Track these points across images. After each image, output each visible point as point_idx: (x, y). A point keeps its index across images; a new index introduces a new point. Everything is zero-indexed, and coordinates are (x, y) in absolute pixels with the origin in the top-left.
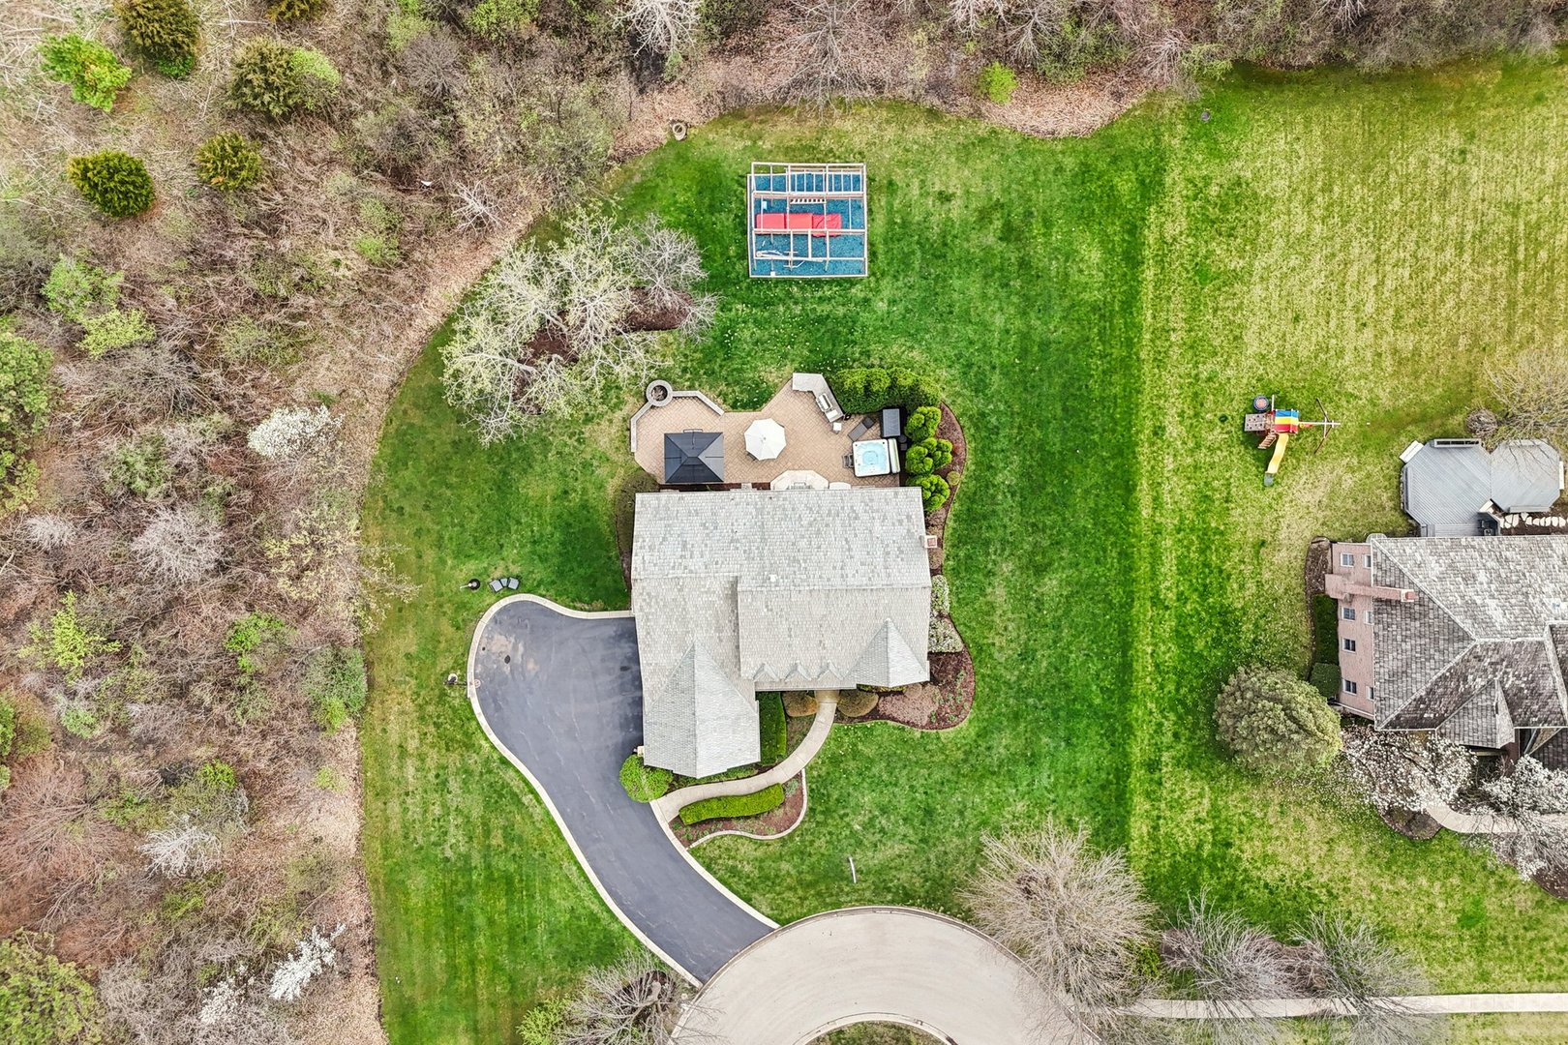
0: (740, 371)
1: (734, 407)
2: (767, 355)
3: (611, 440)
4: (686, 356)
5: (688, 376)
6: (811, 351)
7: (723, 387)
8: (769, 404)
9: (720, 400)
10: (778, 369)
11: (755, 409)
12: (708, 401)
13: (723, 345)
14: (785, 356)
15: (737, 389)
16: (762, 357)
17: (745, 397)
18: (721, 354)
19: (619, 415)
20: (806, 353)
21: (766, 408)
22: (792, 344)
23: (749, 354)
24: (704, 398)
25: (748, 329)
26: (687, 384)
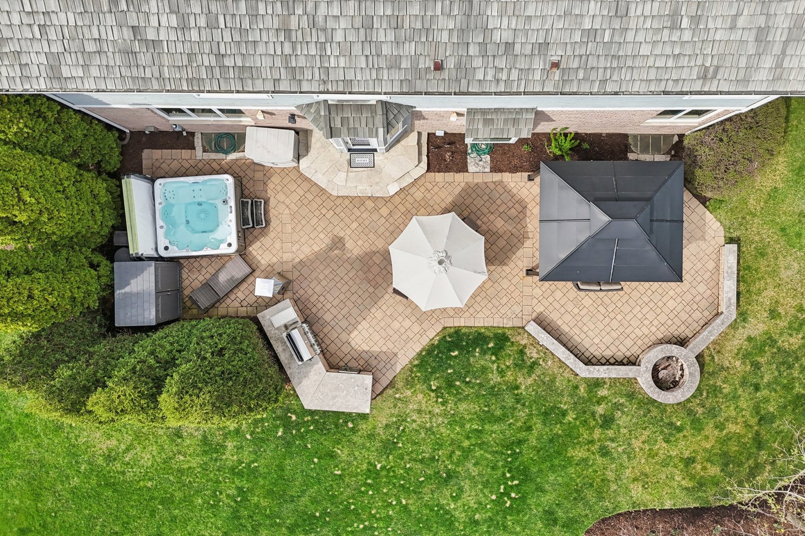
0: (487, 418)
1: (501, 339)
2: (426, 451)
3: (774, 273)
4: (605, 452)
5: (600, 410)
6: (332, 456)
7: (526, 382)
8: (425, 341)
9: (532, 354)
10: (402, 419)
11: (457, 331)
12: (561, 352)
13: (525, 475)
14: (388, 447)
15: (495, 378)
16: (439, 445)
17: (478, 359)
18: (528, 454)
19: (757, 327)
20: (342, 453)
21: (431, 334)
22: (372, 472)
23: (467, 453)
24: (571, 361)
25: (466, 508)
26: (603, 392)
